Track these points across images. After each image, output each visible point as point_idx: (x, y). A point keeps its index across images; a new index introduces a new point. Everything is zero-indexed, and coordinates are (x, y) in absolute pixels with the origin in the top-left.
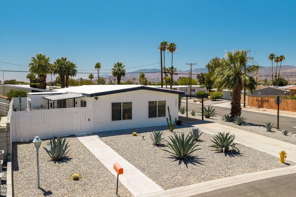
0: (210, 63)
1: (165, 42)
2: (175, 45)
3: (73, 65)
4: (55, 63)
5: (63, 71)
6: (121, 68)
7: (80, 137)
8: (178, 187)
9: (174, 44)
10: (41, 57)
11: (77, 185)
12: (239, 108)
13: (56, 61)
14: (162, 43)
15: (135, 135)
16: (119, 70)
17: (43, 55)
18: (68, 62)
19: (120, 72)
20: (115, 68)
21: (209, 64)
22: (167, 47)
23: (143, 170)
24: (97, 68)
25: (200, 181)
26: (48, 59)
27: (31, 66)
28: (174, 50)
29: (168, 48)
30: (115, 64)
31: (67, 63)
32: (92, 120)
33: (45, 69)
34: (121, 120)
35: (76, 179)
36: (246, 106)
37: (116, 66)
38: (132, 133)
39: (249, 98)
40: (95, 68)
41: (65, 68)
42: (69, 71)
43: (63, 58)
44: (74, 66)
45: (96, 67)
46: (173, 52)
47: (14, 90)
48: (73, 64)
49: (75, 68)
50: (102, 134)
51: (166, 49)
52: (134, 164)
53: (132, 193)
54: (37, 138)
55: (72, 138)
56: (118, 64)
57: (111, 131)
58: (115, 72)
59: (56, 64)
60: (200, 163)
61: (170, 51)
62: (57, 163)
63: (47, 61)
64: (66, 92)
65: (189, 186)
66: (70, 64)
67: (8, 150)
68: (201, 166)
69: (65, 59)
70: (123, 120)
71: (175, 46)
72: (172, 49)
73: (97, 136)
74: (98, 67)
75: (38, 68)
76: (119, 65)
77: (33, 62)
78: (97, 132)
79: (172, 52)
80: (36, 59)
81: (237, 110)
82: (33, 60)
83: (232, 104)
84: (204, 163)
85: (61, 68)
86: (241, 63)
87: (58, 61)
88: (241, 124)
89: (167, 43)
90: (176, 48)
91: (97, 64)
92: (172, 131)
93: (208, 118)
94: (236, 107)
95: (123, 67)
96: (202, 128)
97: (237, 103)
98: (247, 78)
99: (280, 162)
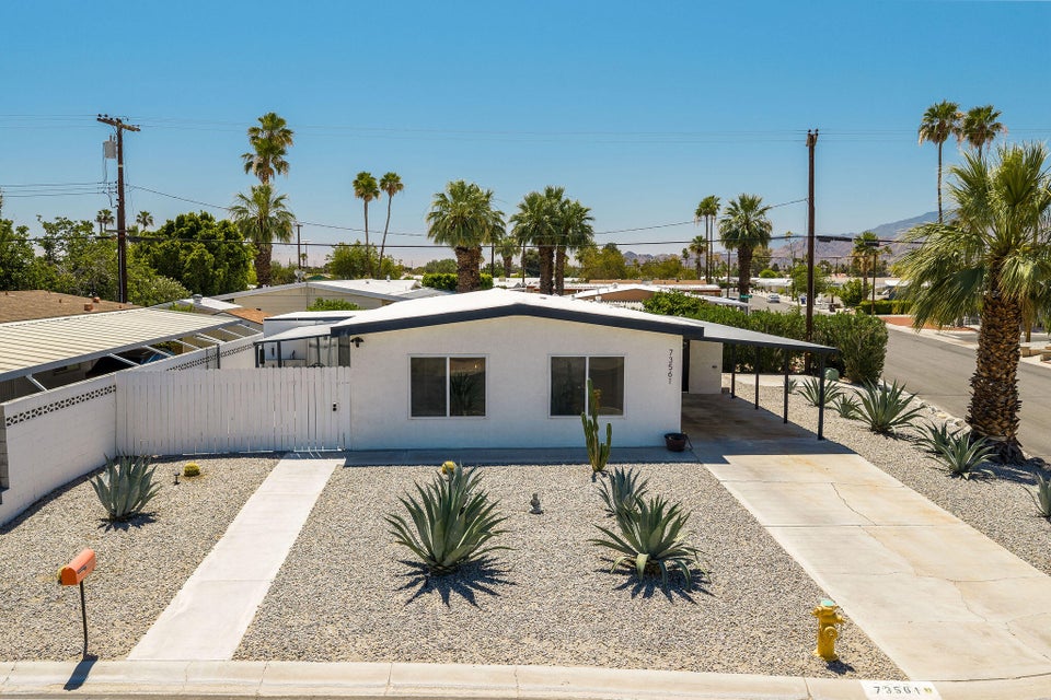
1: (943, 105)
2: (996, 115)
3: (580, 212)
4: (523, 207)
5: (545, 232)
6: (752, 216)
9: (989, 110)
10: (460, 192)
13: (524, 202)
14: (932, 110)
16: (747, 223)
17: (467, 184)
18: (566, 202)
19: (746, 232)
20: (731, 217)
24: (703, 217)
26: (488, 196)
28: (990, 135)
29: (959, 131)
30: (734, 204)
31: (561, 208)
32: (344, 409)
34: (445, 415)
37: (737, 209)
38: (441, 465)
40: (695, 217)
41: (554, 224)
42: (566, 232)
43: (549, 191)
44: (582, 215)
45: (700, 214)
46: (984, 146)
48: (581, 210)
49: (587, 222)
50: (363, 456)
51: (951, 134)
52: (286, 565)
55: (263, 460)
56: (743, 200)
58: (728, 234)
59: (527, 212)
61: (971, 138)
63: (481, 203)
66: (570, 208)
69: (558, 195)
70: (451, 415)
71: (996, 120)
72: (980, 130)
73: (341, 462)
74: (706, 214)
75: (452, 228)
76: (749, 205)
77: (437, 209)
78: (356, 448)
79: (979, 144)
80: (448, 197)
81: (994, 408)
82: (437, 203)
83: (974, 382)
84: (489, 597)
85: (539, 222)
86: (1013, 205)
87: (532, 200)
88: (966, 469)
89: (953, 108)
90: (998, 126)
91: (706, 200)
92: (600, 470)
93: (878, 433)
94: (987, 395)
95: (762, 212)
96: (751, 470)
97: (990, 378)
98: (1025, 270)
99: (816, 653)
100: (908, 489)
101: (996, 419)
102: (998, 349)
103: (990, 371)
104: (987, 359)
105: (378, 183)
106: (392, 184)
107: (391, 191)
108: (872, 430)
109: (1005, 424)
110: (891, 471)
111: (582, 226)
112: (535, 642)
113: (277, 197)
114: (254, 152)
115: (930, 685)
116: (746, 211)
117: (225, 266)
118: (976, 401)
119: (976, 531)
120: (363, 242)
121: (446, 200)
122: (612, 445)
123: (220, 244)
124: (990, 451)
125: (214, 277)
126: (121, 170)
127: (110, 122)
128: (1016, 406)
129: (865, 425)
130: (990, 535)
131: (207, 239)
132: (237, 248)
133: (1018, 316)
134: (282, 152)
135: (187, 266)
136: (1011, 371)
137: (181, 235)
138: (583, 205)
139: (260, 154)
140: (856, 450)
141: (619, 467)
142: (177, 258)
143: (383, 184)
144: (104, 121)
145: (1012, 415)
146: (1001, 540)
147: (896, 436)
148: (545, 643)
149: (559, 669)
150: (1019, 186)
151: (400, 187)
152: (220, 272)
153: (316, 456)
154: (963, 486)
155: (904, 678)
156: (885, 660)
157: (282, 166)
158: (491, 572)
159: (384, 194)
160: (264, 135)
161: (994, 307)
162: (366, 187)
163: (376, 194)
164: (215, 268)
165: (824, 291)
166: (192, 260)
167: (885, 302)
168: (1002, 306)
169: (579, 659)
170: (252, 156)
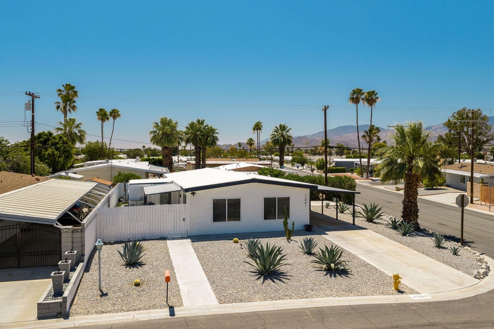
0: (451, 119)
1: (358, 89)
2: (377, 94)
3: (212, 131)
4: (187, 128)
5: (198, 139)
6: (284, 133)
7: (170, 240)
8: (236, 302)
9: (374, 92)
10: (165, 123)
11: (135, 291)
12: (413, 208)
13: (188, 126)
14: (353, 91)
15: (236, 242)
16: (283, 136)
17: (168, 119)
18: (206, 126)
19: (282, 139)
20: (275, 133)
21: (449, 121)
22: (363, 96)
23: (212, 282)
24: (256, 131)
25: (265, 300)
26: (176, 123)
27: (152, 135)
28: (375, 101)
29: (363, 99)
30: (277, 128)
31: (204, 129)
32: (188, 220)
33: (171, 139)
34: (225, 221)
35: (137, 285)
36: (474, 202)
37: (278, 130)
38: (232, 240)
39: (482, 187)
40: (252, 131)
41: (202, 135)
42: (207, 139)
43: (198, 121)
44: (214, 132)
45: (254, 129)
47: (122, 173)
49: (216, 135)
50: (197, 238)
51: (361, 101)
52: (207, 275)
53: (184, 303)
54: (99, 241)
55: (160, 241)
56: (280, 126)
57: (211, 235)
58: (275, 140)
59: (189, 130)
60: (282, 281)
61: (368, 102)
62: (128, 268)
63: (173, 128)
64: (171, 181)
65: (250, 303)
66: (208, 128)
67: (82, 251)
68: (281, 283)
69: (202, 123)
70: (228, 221)
72: (371, 99)
73: (190, 240)
74: (257, 129)
75: (162, 138)
76: (283, 128)
77: (155, 129)
78: (194, 235)
79: (371, 105)
80: (159, 124)
81: (411, 211)
82: (155, 127)
83: (404, 203)
84: (288, 281)
85: (195, 135)
86: (415, 142)
87: (192, 125)
88: (407, 233)
89: (361, 90)
90: (377, 98)
91: (256, 123)
92: (289, 239)
93: (369, 222)
94: (408, 207)
95: (288, 131)
96: (338, 236)
97: (409, 201)
98: (421, 164)
99: (393, 288)
100: (391, 241)
101: (412, 215)
102: (412, 191)
103: (409, 199)
104: (408, 195)
105: (108, 113)
106: (115, 114)
107: (115, 118)
108: (367, 221)
109: (415, 217)
110: (383, 235)
111: (214, 136)
112: (311, 292)
113: (78, 123)
114: (60, 101)
115: (428, 295)
116: (282, 131)
117: (63, 157)
118: (404, 209)
119: (418, 253)
120: (100, 141)
121: (158, 126)
122: (294, 229)
123: (60, 146)
124: (414, 227)
125: (58, 162)
126: (33, 116)
127: (30, 94)
128: (417, 211)
129: (363, 219)
130: (424, 254)
131: (55, 144)
132: (68, 149)
133: (417, 180)
134: (74, 102)
135: (46, 157)
136: (415, 199)
137: (41, 142)
138: (214, 127)
139: (63, 102)
140: (368, 228)
141: (306, 236)
142: (41, 153)
143: (110, 115)
144: (29, 95)
145: (417, 214)
146: (427, 255)
147: (375, 223)
148: (315, 292)
149: (322, 299)
150: (417, 136)
151: (119, 115)
152: (61, 159)
153: (178, 239)
154: (407, 239)
155: (420, 293)
156: (412, 289)
157: (74, 108)
158: (283, 273)
159: (111, 119)
160: (64, 93)
161: (410, 177)
162: (103, 116)
163: (108, 119)
164: (59, 158)
165: (307, 163)
166: (49, 154)
167: (334, 168)
168: (412, 176)
169: (327, 296)
170: (59, 103)
